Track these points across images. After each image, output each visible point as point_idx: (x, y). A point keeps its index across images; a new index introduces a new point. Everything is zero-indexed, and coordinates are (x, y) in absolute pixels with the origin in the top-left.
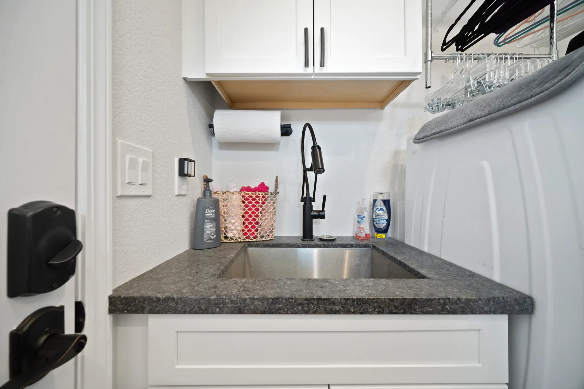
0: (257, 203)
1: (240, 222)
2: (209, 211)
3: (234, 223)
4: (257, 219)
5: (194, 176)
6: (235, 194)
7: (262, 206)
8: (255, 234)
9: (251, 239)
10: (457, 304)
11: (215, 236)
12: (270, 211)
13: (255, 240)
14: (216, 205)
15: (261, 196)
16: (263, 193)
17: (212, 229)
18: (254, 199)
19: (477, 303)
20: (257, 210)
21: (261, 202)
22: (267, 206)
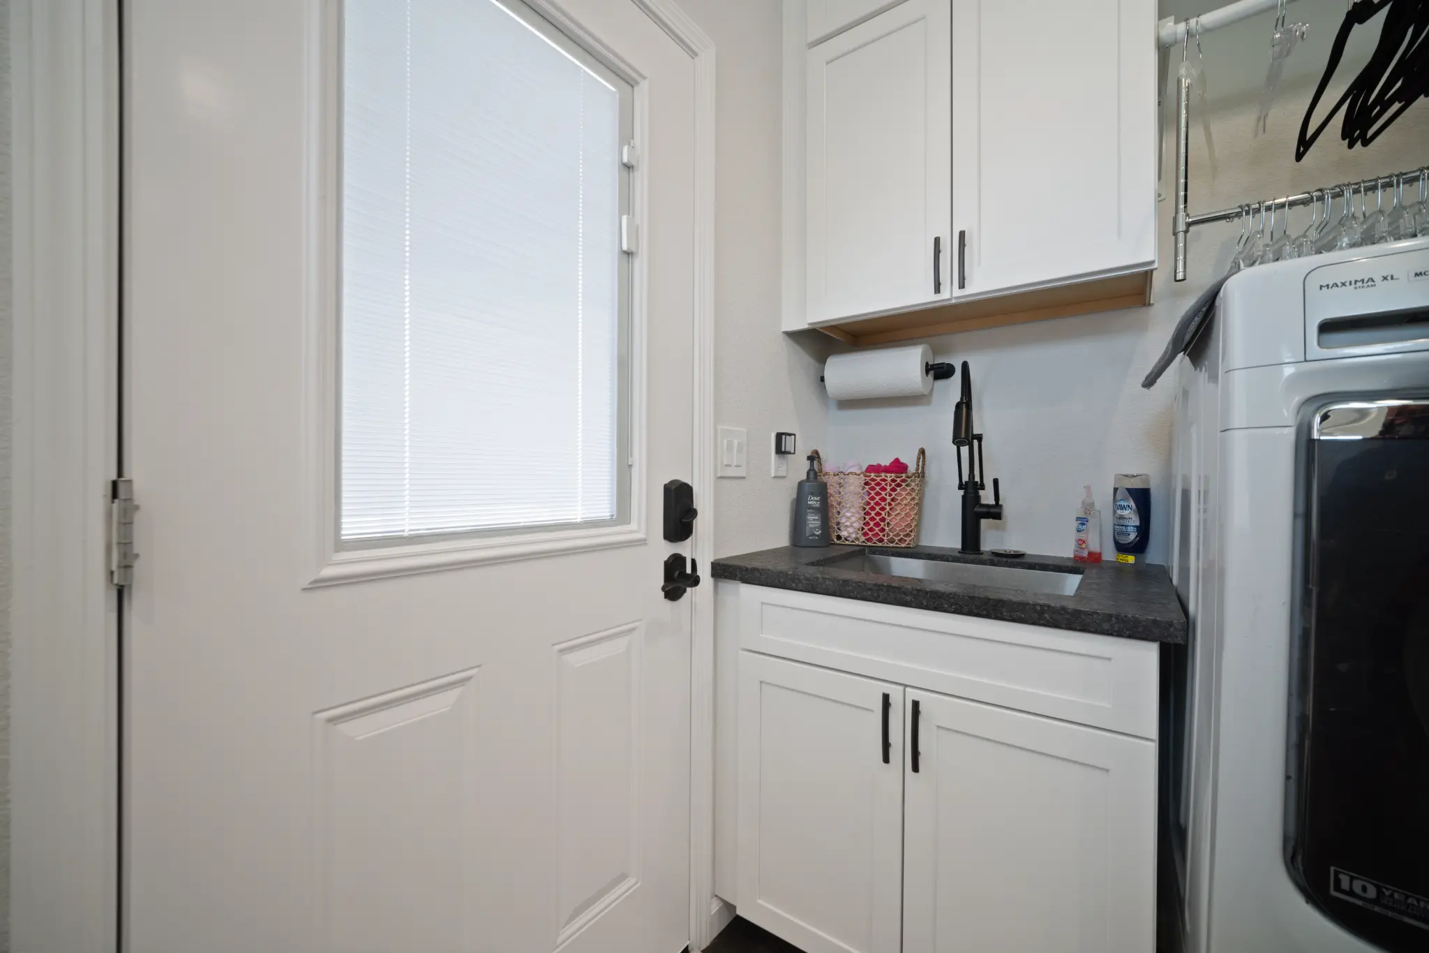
0: (884, 489)
1: (857, 516)
2: (812, 498)
3: (849, 518)
4: (883, 513)
5: (794, 453)
6: (850, 475)
7: (890, 495)
8: (879, 535)
9: (875, 543)
10: (1061, 614)
11: (820, 532)
12: (905, 502)
13: (880, 544)
14: (823, 491)
15: (889, 479)
16: (893, 475)
17: (817, 522)
18: (878, 484)
19: (1091, 617)
20: (883, 499)
21: (888, 488)
22: (899, 494)
